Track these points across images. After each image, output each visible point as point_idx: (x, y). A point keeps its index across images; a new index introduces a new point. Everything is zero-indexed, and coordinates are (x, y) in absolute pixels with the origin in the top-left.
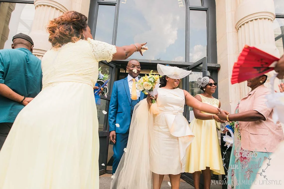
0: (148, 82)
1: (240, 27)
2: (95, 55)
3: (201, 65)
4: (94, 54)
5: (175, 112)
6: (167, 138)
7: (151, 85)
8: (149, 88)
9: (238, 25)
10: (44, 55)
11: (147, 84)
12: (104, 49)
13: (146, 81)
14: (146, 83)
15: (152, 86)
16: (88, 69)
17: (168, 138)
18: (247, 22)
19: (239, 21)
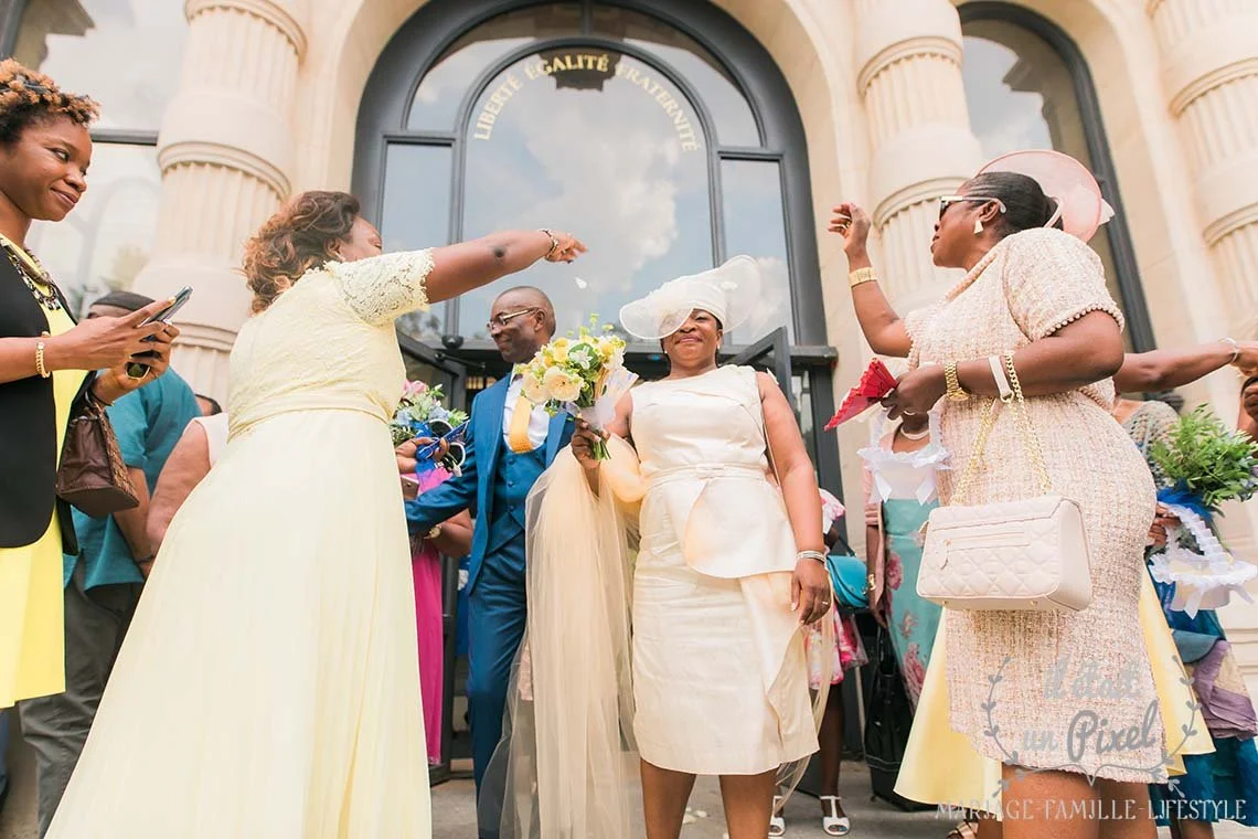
0: (567, 369)
1: (887, 222)
2: (356, 310)
3: (771, 354)
4: (353, 307)
5: (706, 469)
6: (686, 597)
7: (576, 382)
8: (571, 394)
9: (879, 216)
10: (234, 350)
11: (561, 376)
12: (379, 277)
13: (555, 363)
14: (553, 371)
15: (582, 383)
16: (344, 361)
17: (694, 595)
18: (906, 209)
19: (880, 206)
